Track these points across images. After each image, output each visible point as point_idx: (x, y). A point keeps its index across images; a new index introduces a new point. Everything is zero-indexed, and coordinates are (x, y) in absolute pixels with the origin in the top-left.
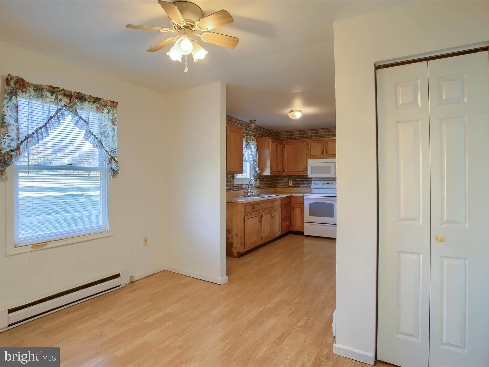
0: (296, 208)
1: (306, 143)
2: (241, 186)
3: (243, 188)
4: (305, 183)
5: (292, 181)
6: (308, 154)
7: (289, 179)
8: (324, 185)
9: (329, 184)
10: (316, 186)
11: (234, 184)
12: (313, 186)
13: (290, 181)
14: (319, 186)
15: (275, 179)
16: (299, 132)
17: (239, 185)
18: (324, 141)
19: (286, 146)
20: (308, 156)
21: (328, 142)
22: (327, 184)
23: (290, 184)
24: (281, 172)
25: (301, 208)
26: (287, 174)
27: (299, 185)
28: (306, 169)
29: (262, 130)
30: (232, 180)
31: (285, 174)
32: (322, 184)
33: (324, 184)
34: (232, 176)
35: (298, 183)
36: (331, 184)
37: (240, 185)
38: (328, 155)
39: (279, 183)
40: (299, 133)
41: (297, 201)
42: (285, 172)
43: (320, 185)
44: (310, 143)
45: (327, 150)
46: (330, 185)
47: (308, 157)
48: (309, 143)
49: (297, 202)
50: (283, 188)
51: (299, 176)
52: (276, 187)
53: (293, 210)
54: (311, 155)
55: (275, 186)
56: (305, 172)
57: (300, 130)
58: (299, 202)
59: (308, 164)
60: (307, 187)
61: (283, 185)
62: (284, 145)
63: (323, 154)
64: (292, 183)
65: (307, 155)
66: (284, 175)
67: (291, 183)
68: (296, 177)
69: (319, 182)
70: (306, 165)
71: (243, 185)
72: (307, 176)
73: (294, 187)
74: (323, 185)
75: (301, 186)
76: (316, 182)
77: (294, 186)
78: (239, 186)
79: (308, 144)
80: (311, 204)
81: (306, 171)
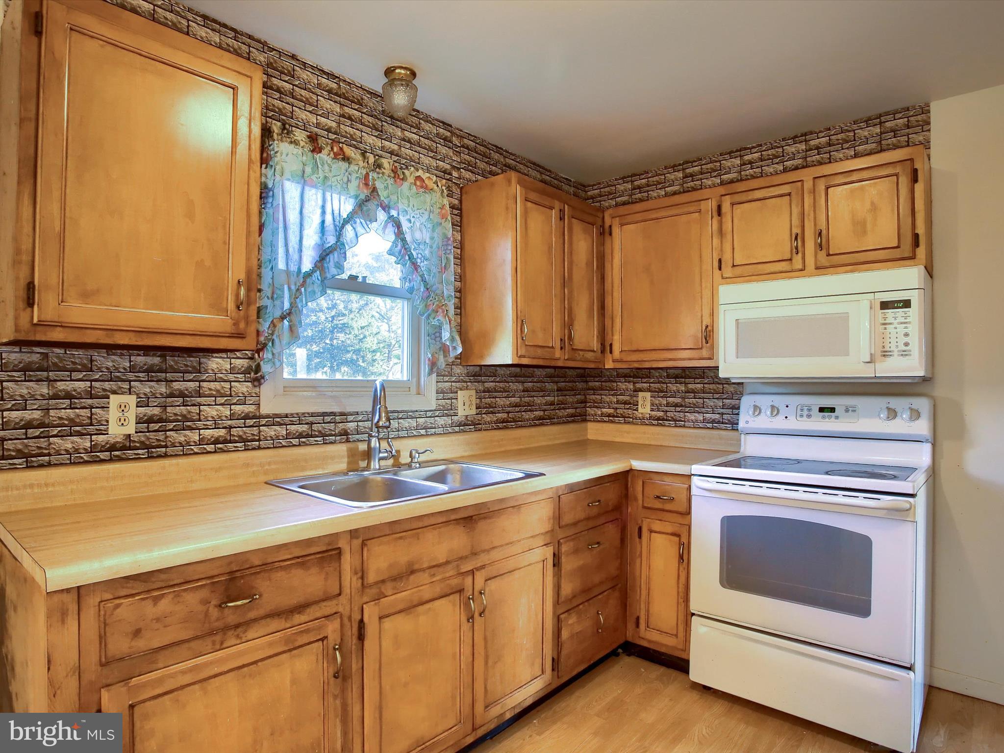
0: (651, 531)
1: (711, 205)
2: (328, 419)
3: (345, 433)
4: (711, 403)
5: (648, 394)
6: (720, 261)
7: (638, 386)
8: (805, 418)
9: (832, 410)
10: (764, 421)
11: (264, 410)
12: (746, 420)
13: (641, 394)
14: (779, 423)
15: (580, 385)
16: (684, 169)
17: (312, 415)
18: (808, 185)
19: (616, 231)
20: (720, 269)
21: (827, 188)
22: (822, 410)
23: (640, 410)
24: (593, 351)
25: (677, 539)
26: (621, 361)
27: (682, 415)
28: (708, 335)
29: (496, 156)
30: (243, 388)
31: (614, 361)
32: (792, 408)
33: (805, 412)
34: (250, 367)
35: (676, 405)
36: (847, 411)
37: (324, 414)
38: (829, 255)
39: (598, 405)
40: (680, 175)
41: (658, 497)
42: (611, 352)
43: (781, 417)
44: (733, 204)
45: (824, 232)
46: (837, 418)
47: (723, 278)
48: (726, 207)
49: (658, 505)
50: (612, 426)
51: (684, 369)
52: (585, 421)
53: (637, 539)
54: (734, 266)
55: (581, 418)
56: (705, 353)
57: (687, 162)
58: (668, 507)
59: (722, 308)
60: (718, 422)
61: (611, 411)
62: (610, 226)
63: (800, 255)
64: (652, 405)
65: (716, 264)
66: (609, 365)
67: (645, 404)
68: (668, 377)
69: (779, 400)
70: (712, 314)
71: (350, 418)
72: (717, 368)
73: (659, 421)
74: (802, 416)
75: (691, 417)
76: (765, 401)
77: (658, 419)
78: (311, 419)
79: (719, 213)
80: (730, 525)
81: (712, 348)
